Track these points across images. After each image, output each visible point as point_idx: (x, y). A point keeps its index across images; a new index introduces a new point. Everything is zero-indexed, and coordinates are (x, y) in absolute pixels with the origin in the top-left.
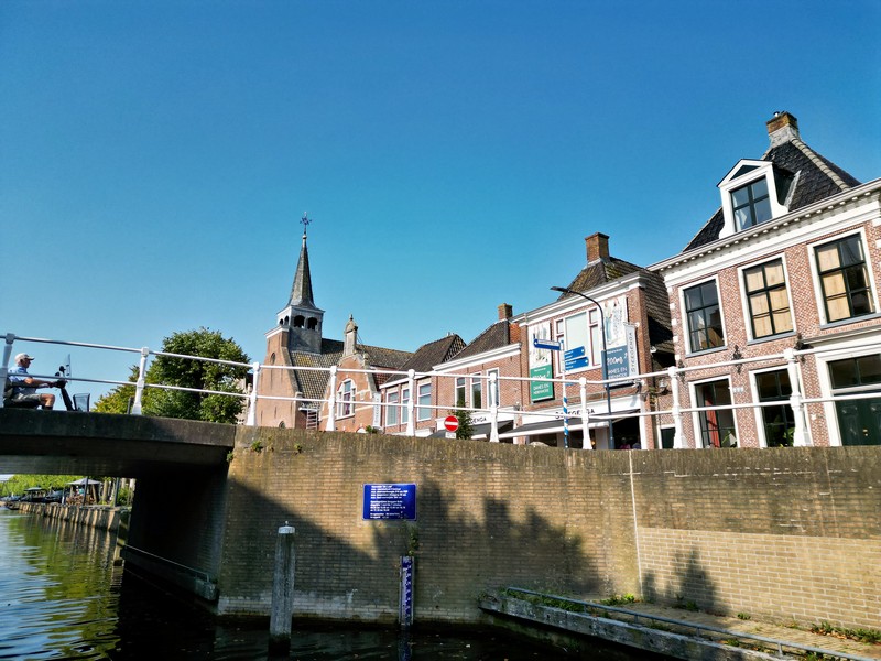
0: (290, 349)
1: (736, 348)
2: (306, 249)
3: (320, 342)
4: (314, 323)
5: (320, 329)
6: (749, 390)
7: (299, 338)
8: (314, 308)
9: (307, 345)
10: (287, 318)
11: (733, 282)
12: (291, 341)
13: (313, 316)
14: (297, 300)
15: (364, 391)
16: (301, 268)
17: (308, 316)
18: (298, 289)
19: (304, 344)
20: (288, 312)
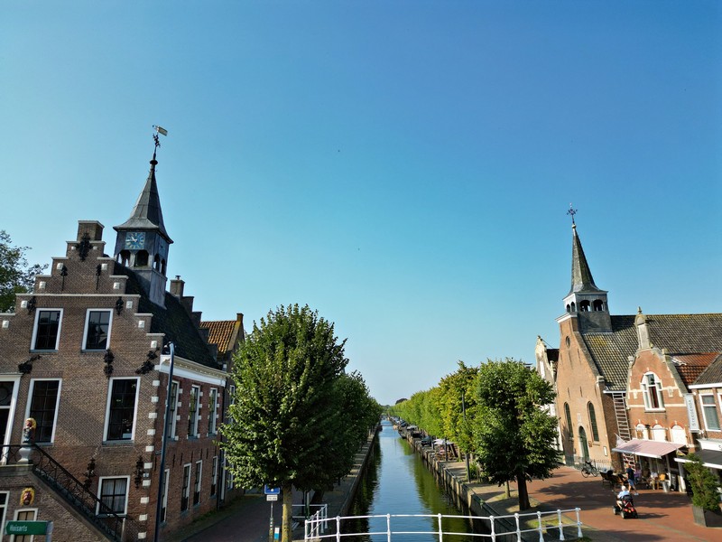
0: (581, 332)
2: (577, 237)
3: (609, 321)
4: (600, 304)
5: (607, 308)
7: (588, 320)
8: (597, 291)
9: (598, 327)
10: (573, 303)
12: (581, 324)
13: (597, 298)
14: (579, 286)
15: (671, 388)
16: (577, 256)
17: (592, 299)
18: (577, 275)
19: (594, 326)
20: (573, 299)
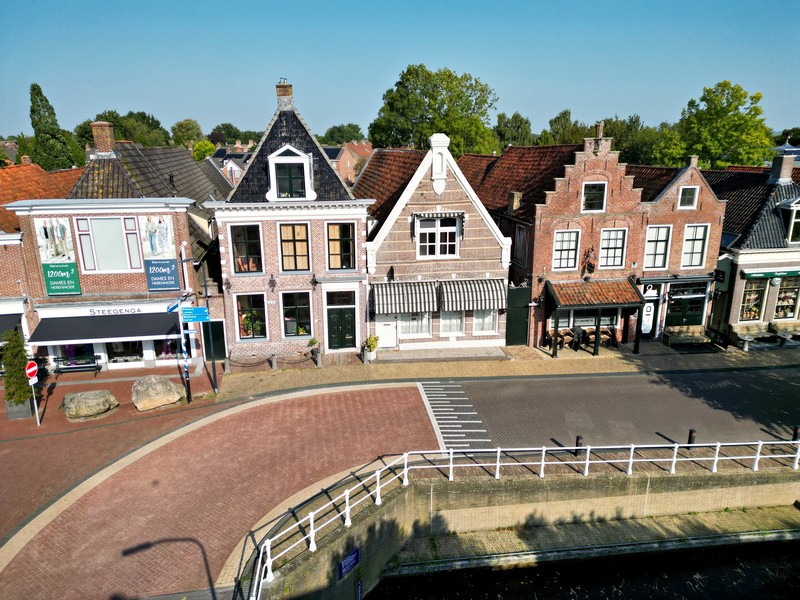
1: (272, 276)
6: (278, 303)
11: (273, 232)
